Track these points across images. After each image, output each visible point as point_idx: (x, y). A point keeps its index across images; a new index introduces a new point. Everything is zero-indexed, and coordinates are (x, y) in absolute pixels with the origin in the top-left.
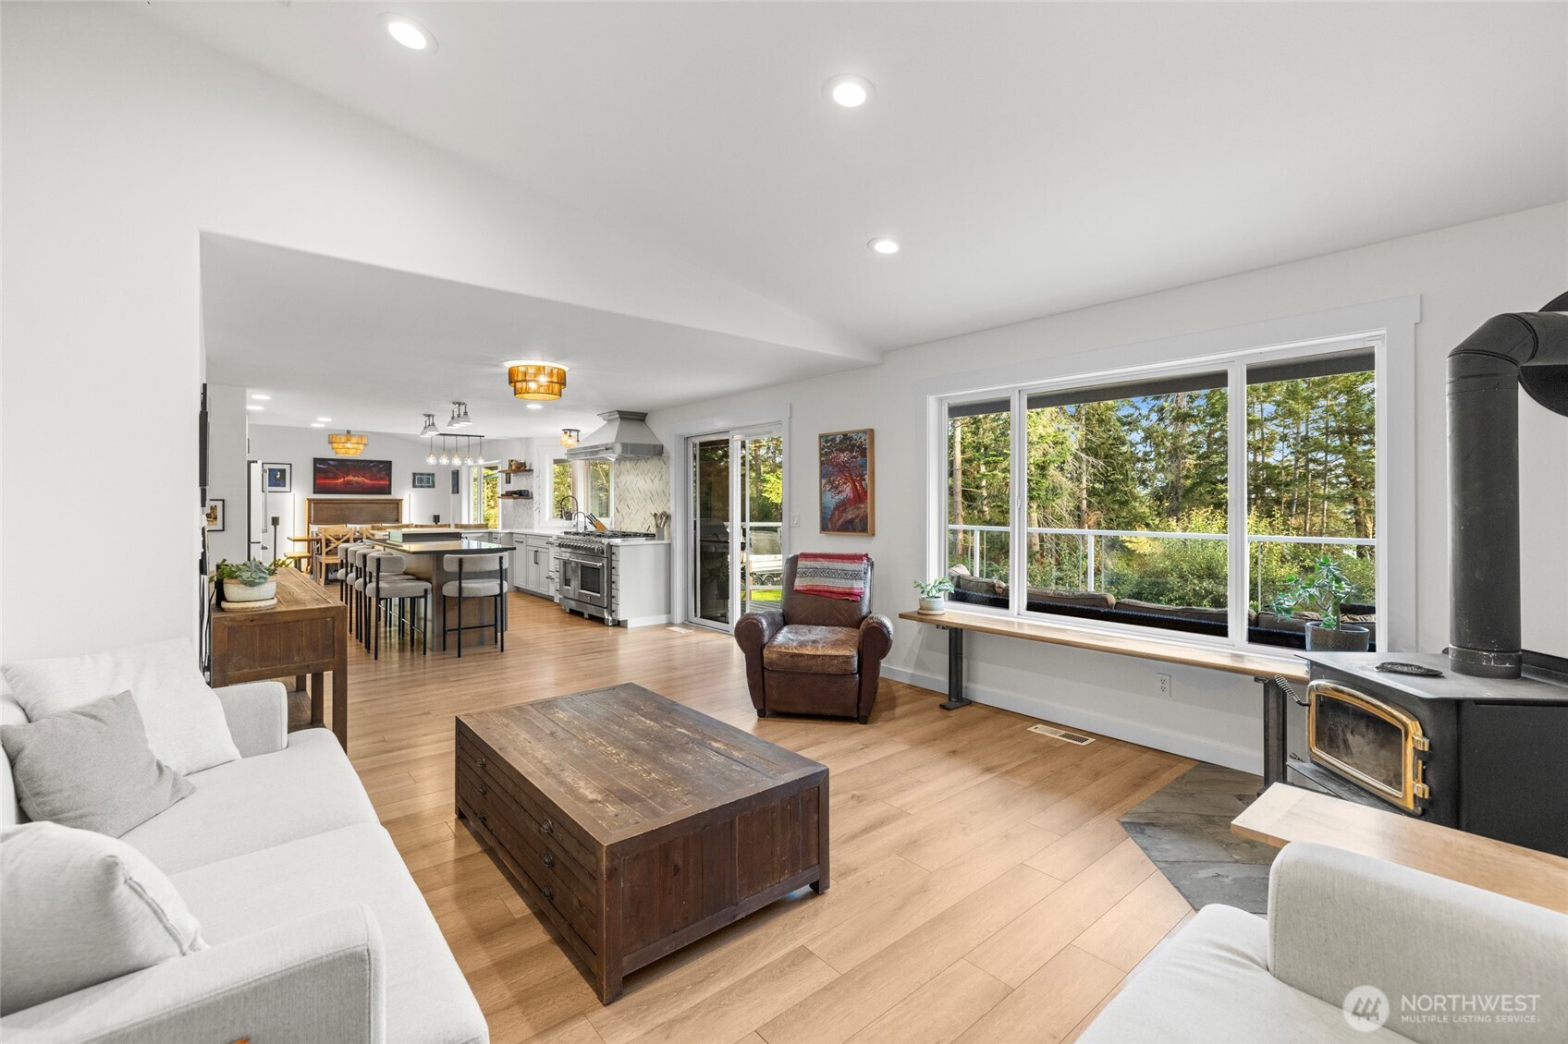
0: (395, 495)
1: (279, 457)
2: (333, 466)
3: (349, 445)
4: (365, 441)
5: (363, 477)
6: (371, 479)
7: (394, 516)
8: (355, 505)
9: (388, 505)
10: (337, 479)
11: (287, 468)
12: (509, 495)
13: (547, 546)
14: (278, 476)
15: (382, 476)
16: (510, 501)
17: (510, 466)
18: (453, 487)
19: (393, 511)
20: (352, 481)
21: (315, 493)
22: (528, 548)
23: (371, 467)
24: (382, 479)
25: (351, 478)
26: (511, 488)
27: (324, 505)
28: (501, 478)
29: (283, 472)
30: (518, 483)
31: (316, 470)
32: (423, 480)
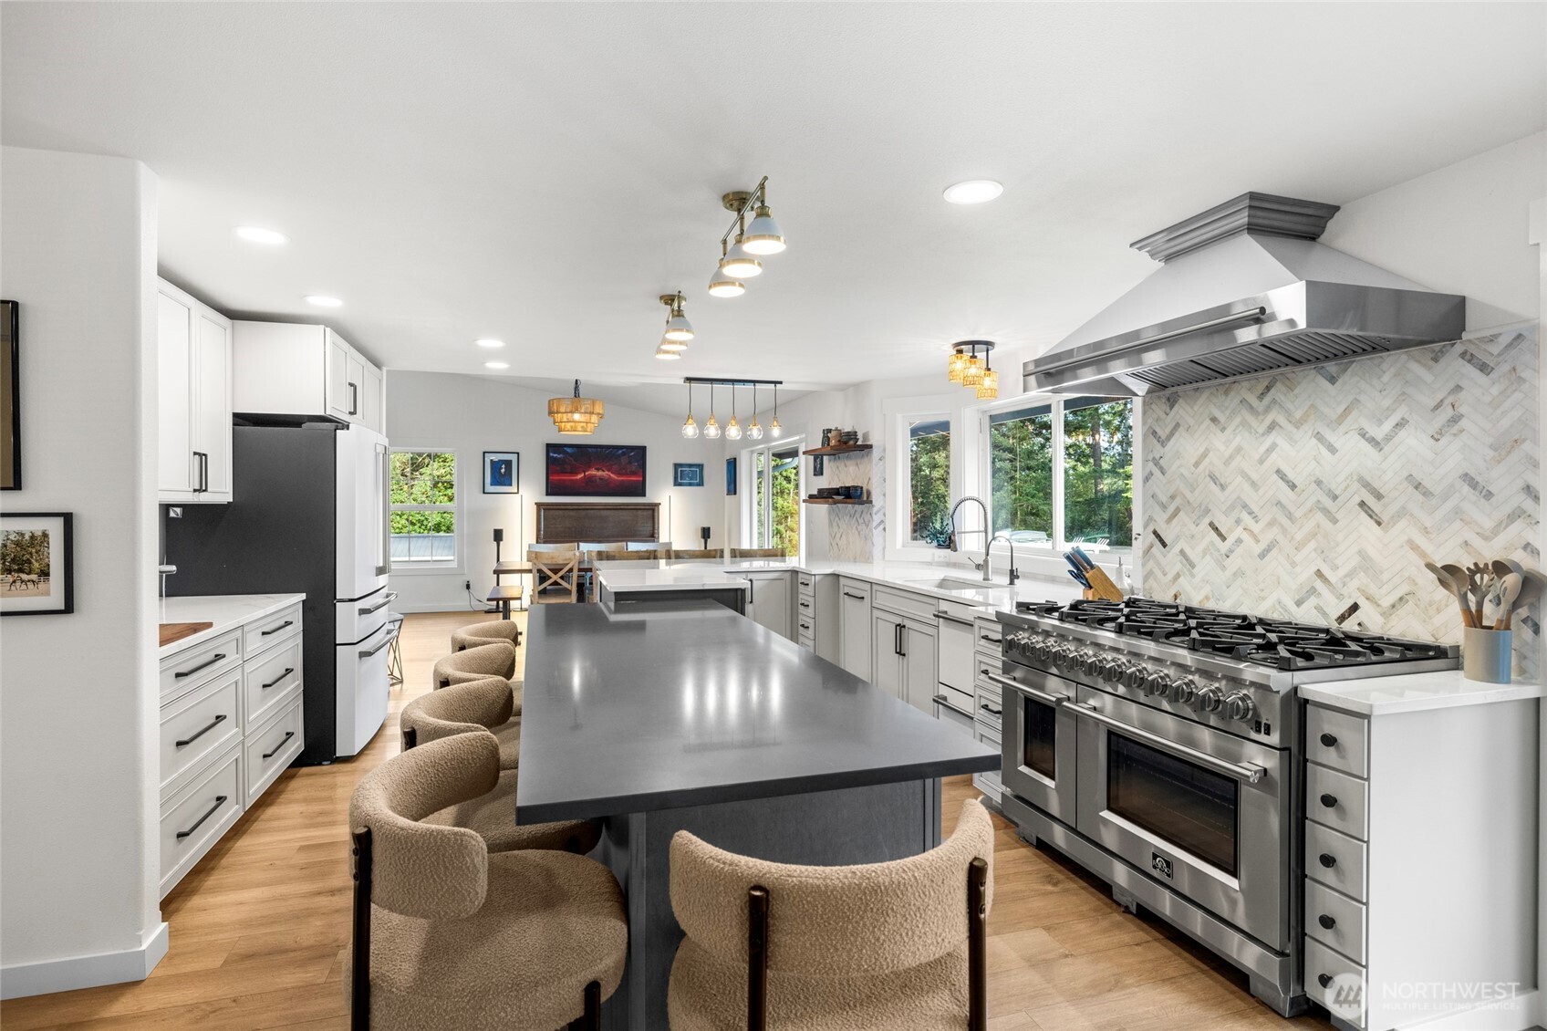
0: (650, 498)
1: (501, 443)
2: (571, 455)
3: (577, 417)
4: (598, 409)
5: (609, 471)
6: (619, 474)
7: (648, 529)
8: (597, 513)
9: (640, 512)
10: (577, 473)
11: (513, 458)
12: (825, 495)
13: (935, 621)
14: (503, 471)
15: (633, 469)
16: (822, 508)
17: (826, 439)
18: (729, 485)
19: (644, 522)
20: (595, 476)
21: (548, 494)
22: (876, 613)
23: (619, 456)
24: (634, 473)
25: (593, 472)
26: (825, 482)
27: (557, 512)
28: (804, 463)
29: (508, 463)
30: (838, 474)
31: (550, 463)
32: (687, 475)
